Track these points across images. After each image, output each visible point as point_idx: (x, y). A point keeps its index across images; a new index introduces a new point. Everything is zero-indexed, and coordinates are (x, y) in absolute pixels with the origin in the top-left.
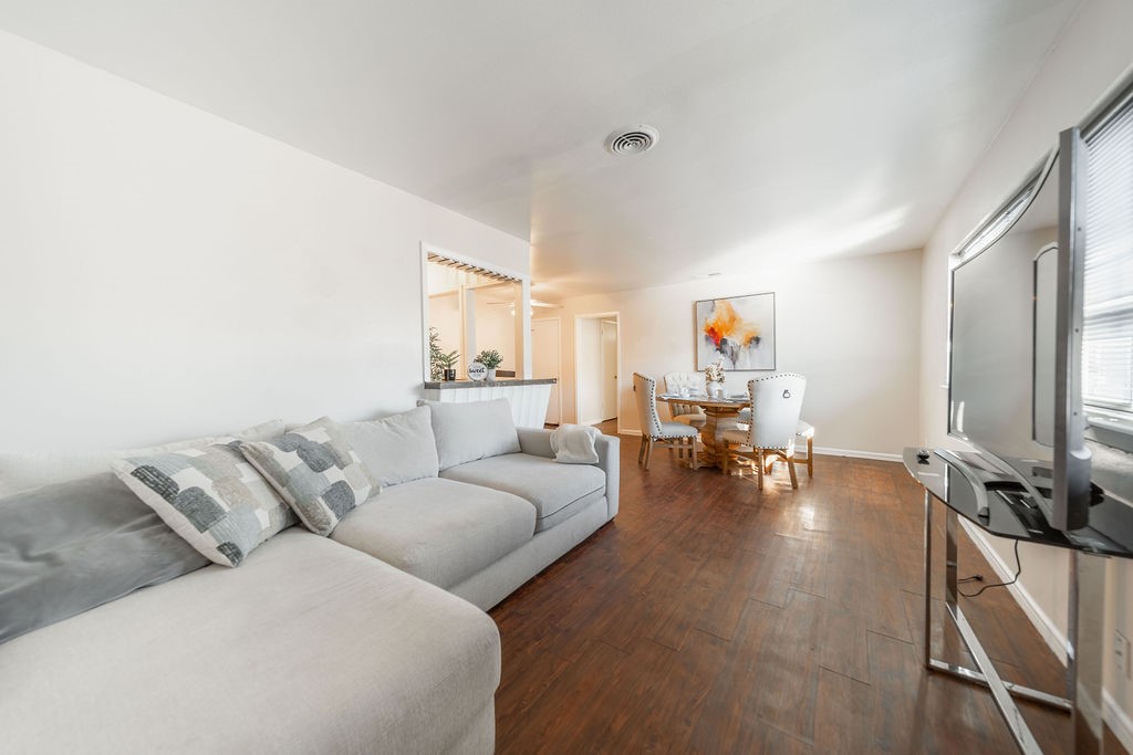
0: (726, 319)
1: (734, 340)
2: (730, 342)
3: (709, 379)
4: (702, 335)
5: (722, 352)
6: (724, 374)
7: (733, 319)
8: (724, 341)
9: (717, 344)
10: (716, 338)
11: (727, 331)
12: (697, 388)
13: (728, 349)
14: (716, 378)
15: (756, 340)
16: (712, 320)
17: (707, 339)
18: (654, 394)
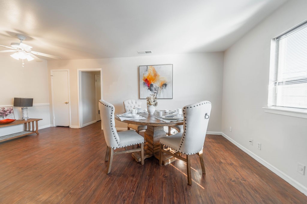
0: (153, 75)
1: (156, 85)
2: (154, 86)
3: (149, 104)
4: (142, 82)
5: (151, 90)
6: (157, 101)
7: (156, 75)
8: (152, 85)
9: (148, 87)
10: (148, 83)
11: (153, 81)
12: (140, 108)
13: (153, 89)
14: (153, 103)
15: (165, 85)
16: (146, 76)
17: (144, 84)
18: (113, 115)
